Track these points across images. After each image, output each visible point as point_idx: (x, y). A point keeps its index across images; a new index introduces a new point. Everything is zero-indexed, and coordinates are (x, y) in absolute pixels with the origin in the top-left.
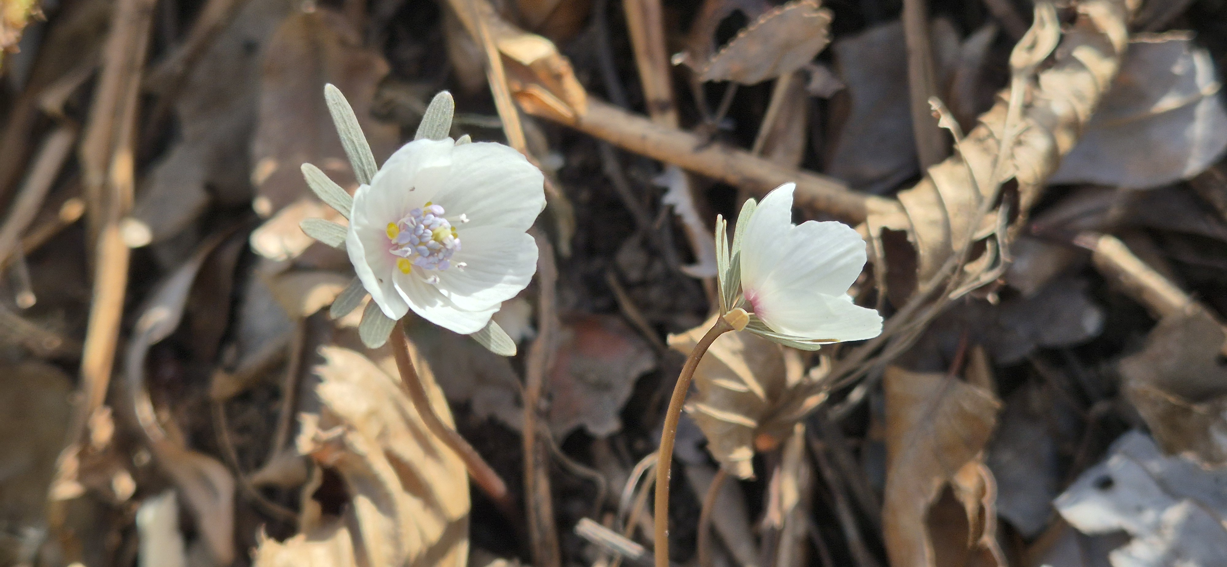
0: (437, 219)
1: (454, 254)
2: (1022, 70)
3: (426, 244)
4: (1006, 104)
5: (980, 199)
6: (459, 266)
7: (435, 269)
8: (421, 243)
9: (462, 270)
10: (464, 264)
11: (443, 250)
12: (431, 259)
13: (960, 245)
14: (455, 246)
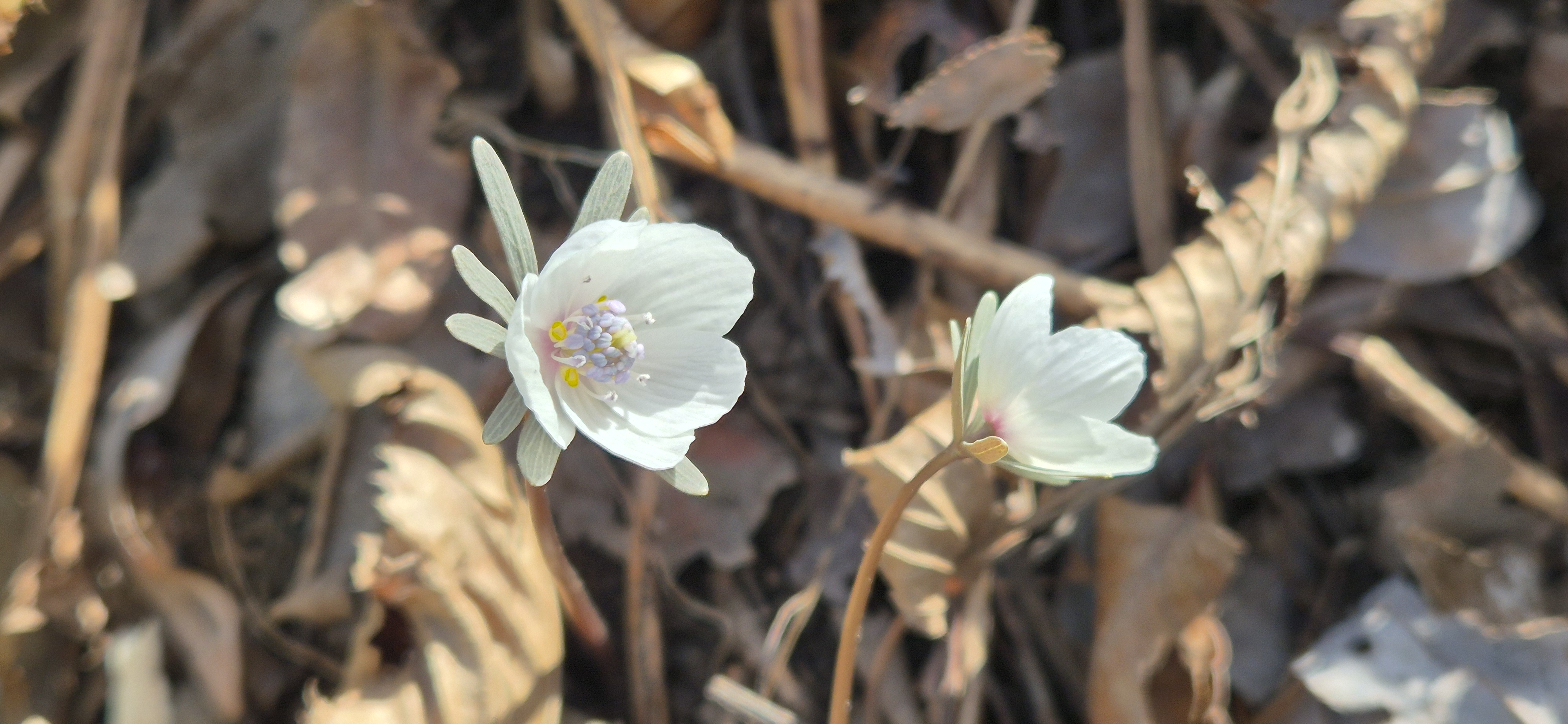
0: (617, 319)
1: (635, 363)
2: (1289, 134)
3: (603, 351)
4: (1272, 178)
5: (1240, 295)
6: (641, 380)
7: (611, 382)
8: (596, 349)
9: (644, 384)
10: (647, 376)
11: (624, 359)
12: (608, 371)
13: (1214, 353)
14: (638, 354)
